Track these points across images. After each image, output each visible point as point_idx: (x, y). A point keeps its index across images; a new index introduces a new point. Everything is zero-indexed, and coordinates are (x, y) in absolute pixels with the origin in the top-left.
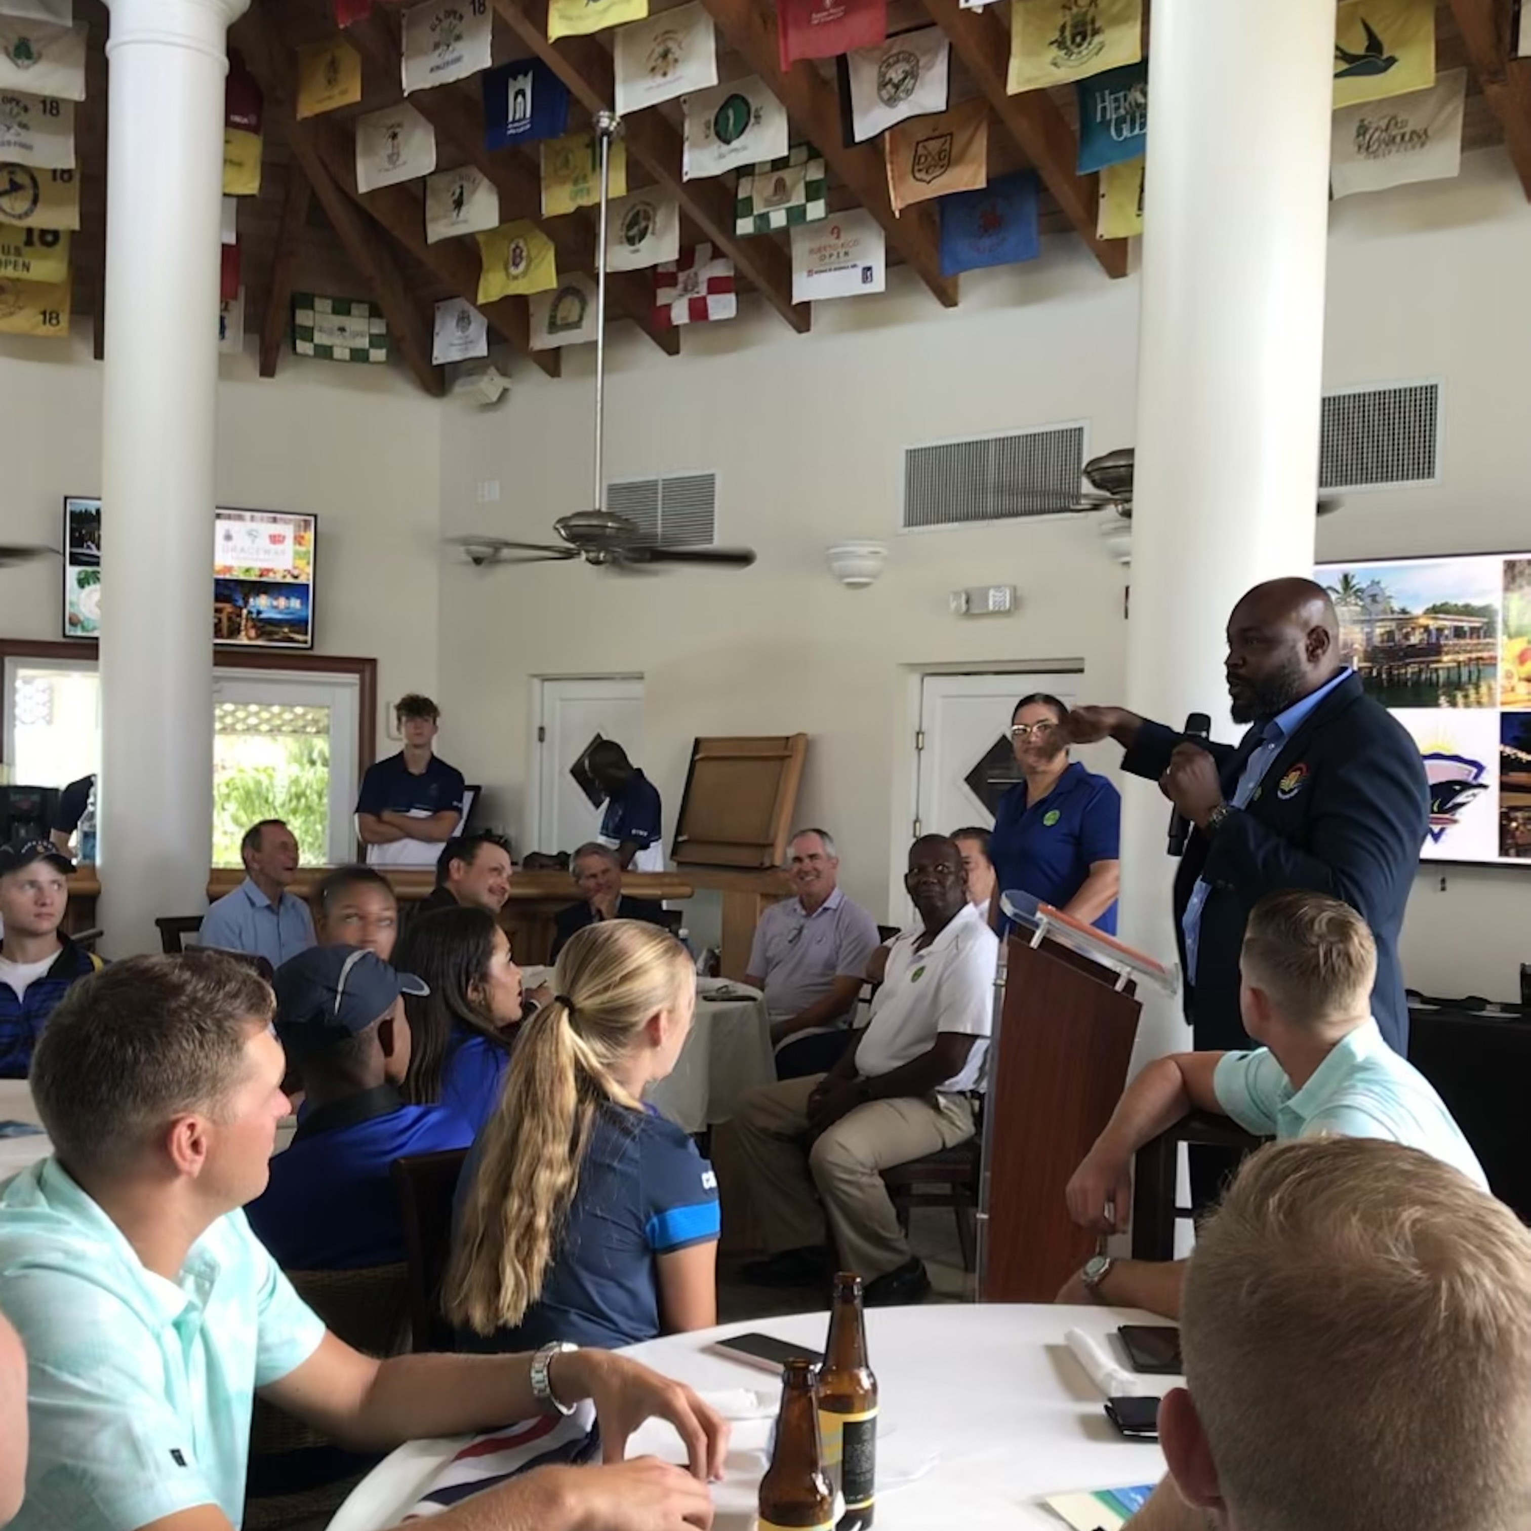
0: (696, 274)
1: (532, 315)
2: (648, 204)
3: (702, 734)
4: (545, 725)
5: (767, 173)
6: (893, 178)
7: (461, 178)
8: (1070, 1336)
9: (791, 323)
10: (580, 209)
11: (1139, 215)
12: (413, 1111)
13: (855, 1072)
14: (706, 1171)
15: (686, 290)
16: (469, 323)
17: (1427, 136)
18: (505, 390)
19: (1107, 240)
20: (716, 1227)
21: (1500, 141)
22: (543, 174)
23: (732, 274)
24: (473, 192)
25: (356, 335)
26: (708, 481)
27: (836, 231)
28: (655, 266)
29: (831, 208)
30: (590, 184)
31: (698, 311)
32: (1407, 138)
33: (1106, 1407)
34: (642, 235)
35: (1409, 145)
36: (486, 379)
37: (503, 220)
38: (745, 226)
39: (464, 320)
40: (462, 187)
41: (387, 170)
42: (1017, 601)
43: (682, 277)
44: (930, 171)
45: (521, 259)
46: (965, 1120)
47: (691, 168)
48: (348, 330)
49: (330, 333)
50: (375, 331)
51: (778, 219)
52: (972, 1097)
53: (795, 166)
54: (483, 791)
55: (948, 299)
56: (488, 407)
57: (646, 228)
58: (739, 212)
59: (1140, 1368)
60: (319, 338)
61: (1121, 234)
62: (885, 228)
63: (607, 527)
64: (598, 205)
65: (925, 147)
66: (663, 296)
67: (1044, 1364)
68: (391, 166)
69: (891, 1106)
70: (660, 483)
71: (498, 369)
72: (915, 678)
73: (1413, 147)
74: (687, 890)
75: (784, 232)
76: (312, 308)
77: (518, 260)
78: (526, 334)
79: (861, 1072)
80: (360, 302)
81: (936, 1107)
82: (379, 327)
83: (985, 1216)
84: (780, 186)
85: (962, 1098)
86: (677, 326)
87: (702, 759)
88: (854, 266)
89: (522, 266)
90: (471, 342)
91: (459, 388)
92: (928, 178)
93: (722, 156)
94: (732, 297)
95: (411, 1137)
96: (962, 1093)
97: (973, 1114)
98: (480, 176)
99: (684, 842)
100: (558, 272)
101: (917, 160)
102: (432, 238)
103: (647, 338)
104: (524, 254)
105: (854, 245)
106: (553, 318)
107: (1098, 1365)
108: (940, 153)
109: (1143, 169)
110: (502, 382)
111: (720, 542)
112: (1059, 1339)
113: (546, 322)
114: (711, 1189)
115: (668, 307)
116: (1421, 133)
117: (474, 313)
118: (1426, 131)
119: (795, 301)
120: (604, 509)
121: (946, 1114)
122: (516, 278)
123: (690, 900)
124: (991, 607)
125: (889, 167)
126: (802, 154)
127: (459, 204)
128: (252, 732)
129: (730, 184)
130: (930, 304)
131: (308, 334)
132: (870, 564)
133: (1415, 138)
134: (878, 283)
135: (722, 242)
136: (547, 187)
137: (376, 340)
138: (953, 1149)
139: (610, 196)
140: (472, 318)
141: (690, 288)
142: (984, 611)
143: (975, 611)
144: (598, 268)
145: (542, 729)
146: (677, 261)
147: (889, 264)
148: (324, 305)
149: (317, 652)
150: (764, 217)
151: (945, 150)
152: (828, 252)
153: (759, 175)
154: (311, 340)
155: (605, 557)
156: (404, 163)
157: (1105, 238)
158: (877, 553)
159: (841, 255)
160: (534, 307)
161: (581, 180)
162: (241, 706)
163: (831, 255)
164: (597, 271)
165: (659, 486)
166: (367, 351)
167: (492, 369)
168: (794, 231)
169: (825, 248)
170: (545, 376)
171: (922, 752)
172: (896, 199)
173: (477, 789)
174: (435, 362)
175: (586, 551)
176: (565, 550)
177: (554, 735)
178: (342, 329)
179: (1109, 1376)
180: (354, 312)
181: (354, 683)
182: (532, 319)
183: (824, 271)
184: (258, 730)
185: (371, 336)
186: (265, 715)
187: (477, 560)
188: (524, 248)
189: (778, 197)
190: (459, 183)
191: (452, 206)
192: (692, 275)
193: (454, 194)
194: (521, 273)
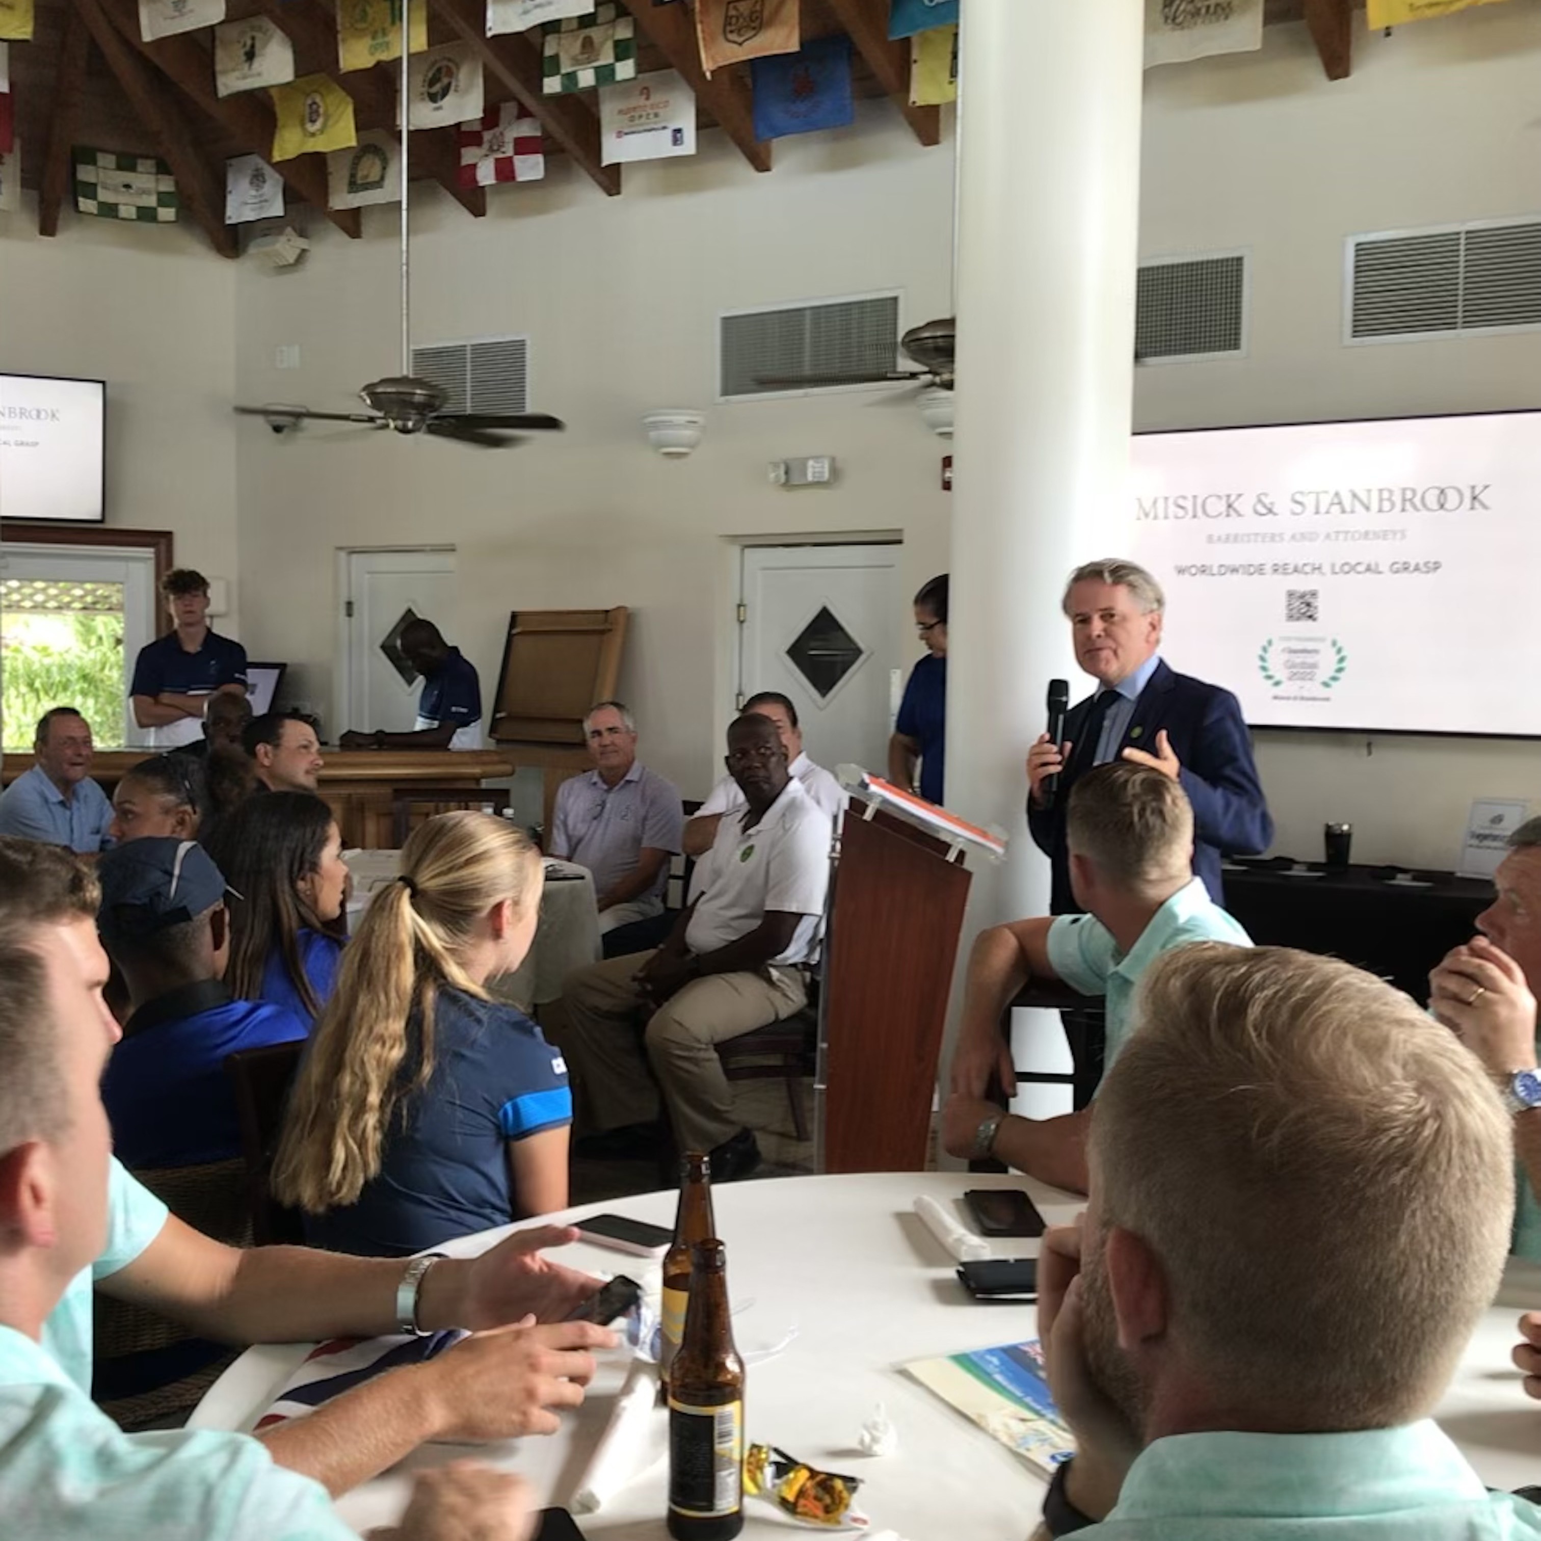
0: (502, 134)
1: (331, 173)
2: (450, 60)
3: (517, 609)
4: (353, 600)
5: (572, 31)
6: (704, 39)
7: (253, 28)
8: (918, 1203)
9: (600, 184)
10: (379, 63)
11: (951, 83)
12: (242, 1006)
13: (687, 950)
14: (556, 1057)
15: (491, 150)
16: (264, 182)
17: (1231, 9)
18: (304, 251)
19: (921, 107)
20: (567, 1111)
21: (1300, 16)
22: (339, 28)
23: (539, 134)
24: (265, 45)
25: (144, 192)
26: (520, 346)
27: (646, 92)
28: (458, 125)
29: (640, 69)
30: (390, 38)
31: (505, 171)
32: (1212, 9)
33: (958, 1272)
34: (445, 92)
35: (1213, 18)
36: (283, 239)
37: (298, 74)
38: (552, 85)
39: (258, 178)
40: (253, 38)
41: (173, 18)
42: (836, 472)
43: (487, 136)
44: (742, 32)
45: (318, 115)
46: (797, 992)
47: (494, 22)
48: (134, 187)
49: (115, 190)
50: (162, 188)
51: (586, 78)
52: (805, 970)
53: (602, 24)
54: (288, 670)
55: (761, 164)
56: (285, 269)
57: (449, 84)
58: (547, 71)
59: (987, 1232)
60: (104, 196)
61: (933, 101)
62: (696, 91)
63: (415, 394)
64: (401, 58)
65: (736, 8)
66: (469, 155)
67: (894, 1231)
68: (177, 14)
69: (723, 979)
70: (469, 348)
71: (294, 229)
72: (735, 550)
73: (1218, 20)
74: (507, 768)
75: (593, 92)
76: (94, 162)
77: (314, 117)
78: (324, 191)
79: (693, 949)
80: (147, 157)
81: (769, 980)
82: (167, 185)
83: (822, 1087)
84: (588, 44)
85: (793, 969)
86: (483, 187)
87: (519, 634)
88: (664, 128)
89: (318, 125)
90: (266, 201)
91: (253, 250)
92: (740, 40)
93: (526, 12)
94: (539, 158)
95: (240, 1032)
96: (794, 965)
97: (805, 986)
98: (272, 26)
99: (501, 718)
100: (358, 129)
101: (728, 21)
102: (223, 92)
103: (452, 198)
104: (321, 110)
105: (665, 106)
106: (353, 176)
107: (948, 1231)
108: (752, 13)
109: (956, 35)
110: (302, 243)
111: (532, 408)
112: (907, 1206)
113: (346, 181)
114: (562, 1074)
115: (474, 166)
116: (1225, 5)
117: (268, 170)
118: (1229, 4)
119: (605, 163)
120: (411, 376)
121: (779, 987)
122: (313, 135)
123: (510, 778)
124: (810, 478)
125: (699, 27)
126: (609, 12)
127: (250, 56)
128: (40, 610)
129: (535, 39)
130: (742, 168)
131: (90, 191)
132: (688, 434)
133: (1219, 10)
134: (689, 146)
135: (530, 102)
136: (344, 40)
137: (164, 199)
138: (785, 1020)
139: (412, 50)
140: (267, 177)
141: (495, 147)
142: (803, 482)
143: (795, 480)
144: (401, 125)
145: (349, 604)
146: (482, 118)
147: (699, 127)
148: (107, 160)
149: (109, 525)
150: (571, 78)
151: (756, 11)
152: (636, 114)
153: (566, 32)
154: (94, 197)
155: (414, 425)
156: (191, 11)
157: (918, 104)
158: (694, 422)
159: (651, 116)
160: (332, 167)
161: (380, 34)
162: (26, 583)
163: (641, 117)
164: (399, 128)
165: (469, 352)
166: (155, 209)
167: (289, 230)
168: (603, 91)
169: (634, 109)
170: (346, 238)
171: (745, 625)
172: (707, 62)
173: (281, 667)
174: (228, 222)
175: (394, 419)
176: (371, 419)
177: (362, 609)
178: (127, 186)
179: (959, 1241)
180: (140, 168)
181: (149, 559)
182: (330, 178)
183: (633, 133)
184: (45, 608)
185: (160, 194)
186: (53, 591)
187: (277, 429)
188: (321, 104)
189: (586, 56)
190: (250, 34)
191: (244, 58)
192: (498, 134)
193: (245, 45)
194: (318, 130)
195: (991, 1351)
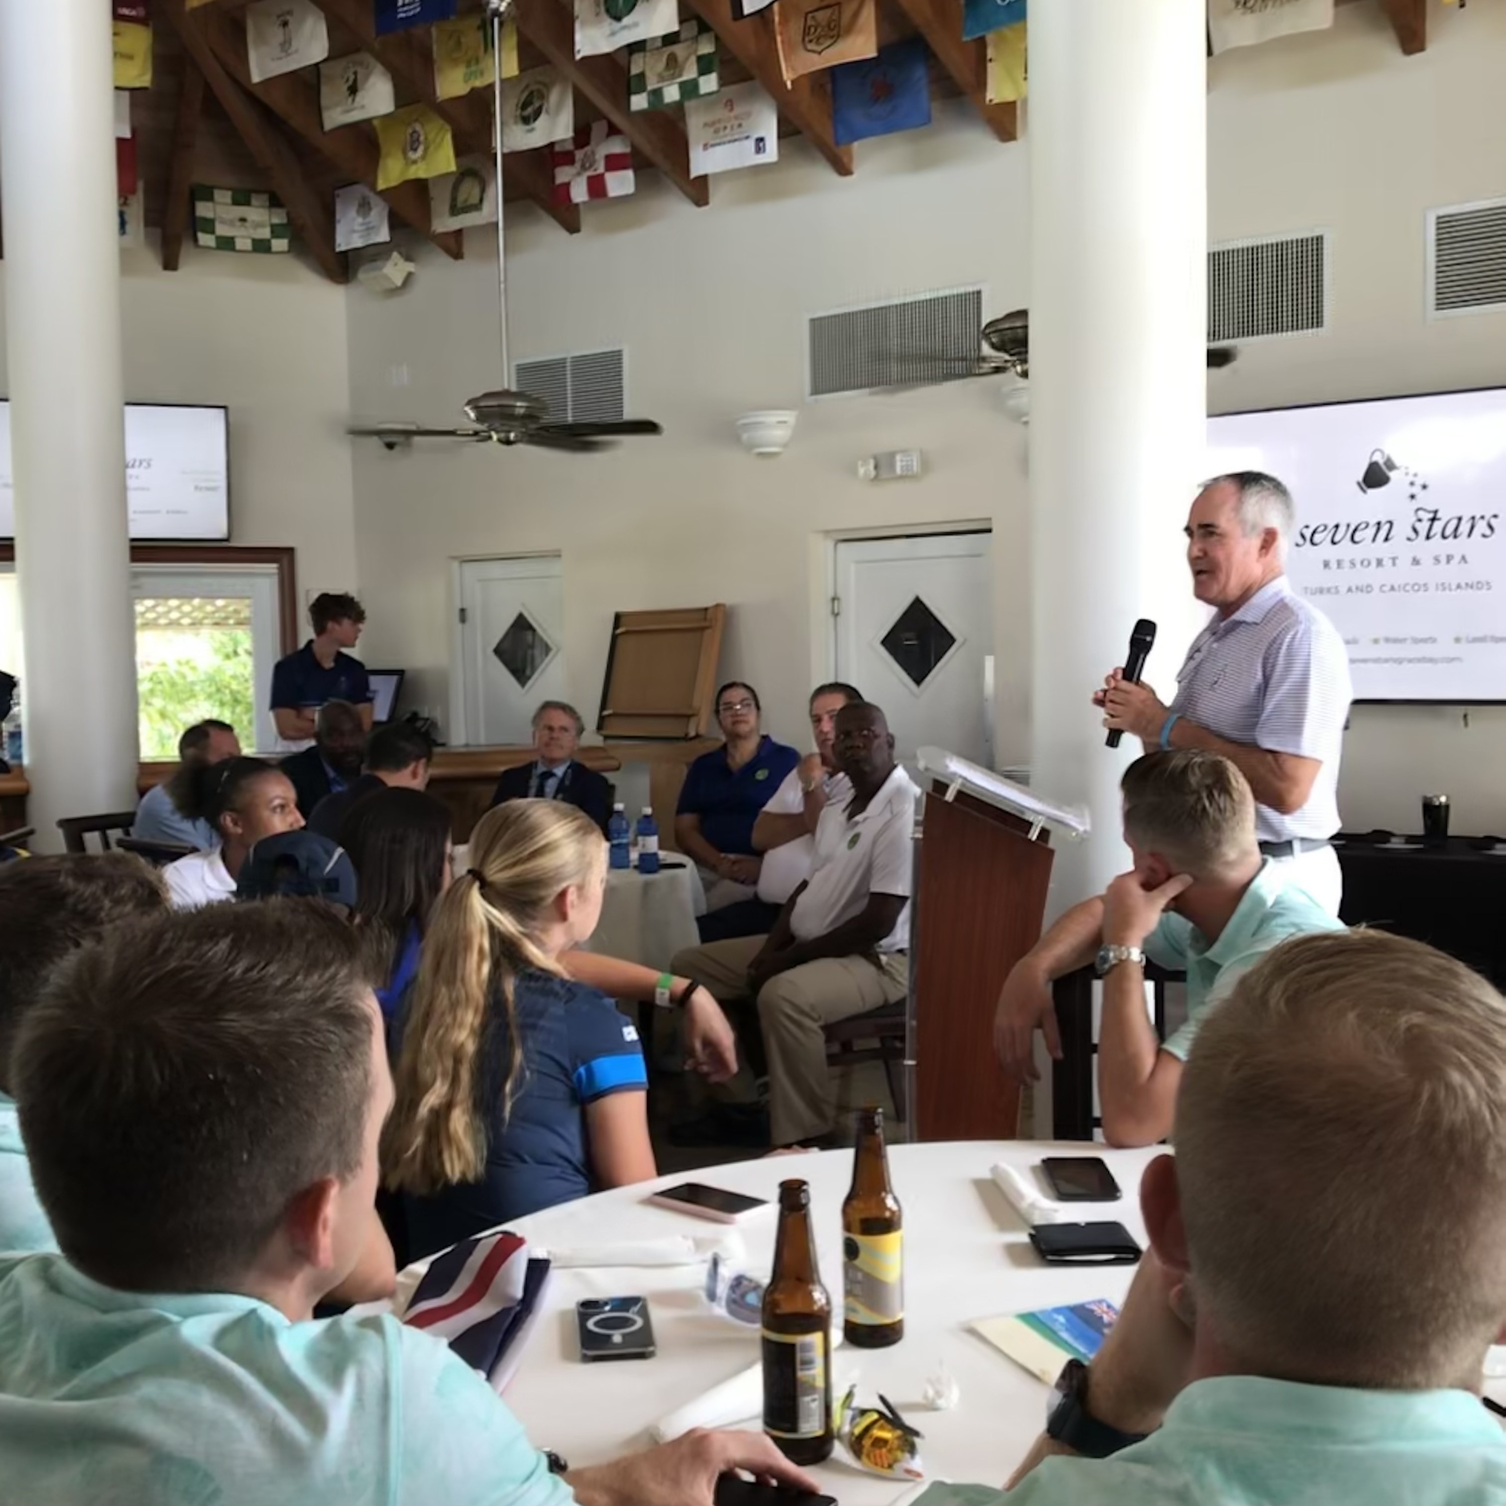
0: (593, 153)
1: (432, 196)
2: (541, 84)
3: (621, 610)
4: (466, 607)
5: (657, 49)
6: (784, 49)
7: (355, 64)
8: (995, 1169)
9: (689, 196)
10: (473, 90)
11: (1024, 79)
14: (627, 1025)
15: (584, 168)
16: (370, 209)
18: (410, 275)
19: (997, 104)
20: (643, 1077)
22: (435, 57)
23: (628, 151)
24: (367, 77)
25: (258, 225)
26: (617, 356)
27: (729, 104)
28: (552, 145)
29: (723, 82)
30: (483, 65)
31: (597, 187)
33: (1031, 1236)
34: (537, 114)
36: (390, 263)
37: (398, 105)
38: (639, 102)
39: (364, 207)
40: (355, 73)
41: (280, 59)
42: (926, 465)
43: (579, 155)
44: (821, 41)
45: (419, 143)
47: (583, 44)
48: (249, 220)
49: (231, 223)
50: (276, 221)
51: (672, 94)
53: (686, 40)
54: (407, 676)
55: (843, 169)
56: (393, 292)
57: (541, 106)
58: (633, 89)
59: (1063, 1198)
60: (222, 230)
61: (1010, 98)
62: (777, 101)
63: (516, 407)
64: (494, 84)
65: (814, 18)
66: (563, 175)
68: (283, 54)
70: (569, 360)
71: (400, 253)
72: (829, 545)
74: (614, 763)
75: (679, 106)
76: (212, 199)
77: (415, 146)
78: (426, 215)
80: (259, 192)
81: (880, 966)
82: (279, 217)
83: (912, 1063)
84: (673, 63)
85: (900, 954)
86: (577, 205)
87: (623, 633)
88: (747, 137)
89: (421, 150)
90: (373, 228)
91: (362, 275)
92: (819, 49)
93: (613, 34)
94: (629, 174)
96: (899, 950)
98: (372, 61)
99: (609, 716)
100: (457, 155)
101: (806, 31)
102: (328, 125)
103: (548, 219)
104: (422, 138)
105: (746, 117)
106: (454, 199)
107: (1021, 1196)
108: (829, 24)
110: (410, 267)
111: (630, 412)
112: (985, 1173)
113: (447, 205)
114: (633, 1042)
115: (567, 186)
117: (375, 200)
119: (693, 175)
120: (514, 388)
121: (888, 971)
122: (415, 162)
124: (899, 471)
125: (779, 38)
126: (692, 28)
127: (353, 90)
128: (175, 627)
129: (622, 61)
130: (826, 174)
131: (209, 226)
132: (779, 434)
134: (771, 153)
135: (618, 119)
136: (440, 70)
137: (276, 231)
138: (895, 1004)
139: (504, 76)
140: (372, 205)
141: (587, 165)
142: (893, 475)
143: (884, 475)
144: (495, 148)
145: (463, 611)
146: (573, 139)
147: (780, 136)
148: (223, 196)
149: (235, 543)
150: (657, 94)
151: (834, 20)
152: (722, 126)
153: (651, 51)
154: (212, 232)
155: (516, 436)
156: (296, 51)
157: (995, 102)
158: (785, 422)
159: (735, 127)
160: (434, 192)
161: (473, 62)
162: (161, 601)
163: (725, 128)
164: (493, 151)
165: (568, 364)
166: (269, 241)
167: (395, 254)
168: (689, 105)
169: (719, 121)
170: (450, 260)
171: (839, 618)
172: (787, 71)
173: (400, 673)
174: (338, 250)
175: (497, 432)
176: (476, 433)
177: (476, 616)
178: (243, 220)
179: (1032, 1206)
180: (254, 201)
181: (273, 574)
182: (433, 204)
183: (719, 144)
184: (180, 624)
185: (273, 227)
186: (187, 608)
187: (390, 446)
188: (422, 133)
189: (672, 72)
190: (352, 70)
191: (347, 93)
192: (589, 153)
193: (348, 80)
194: (419, 158)
195: (1058, 1310)
